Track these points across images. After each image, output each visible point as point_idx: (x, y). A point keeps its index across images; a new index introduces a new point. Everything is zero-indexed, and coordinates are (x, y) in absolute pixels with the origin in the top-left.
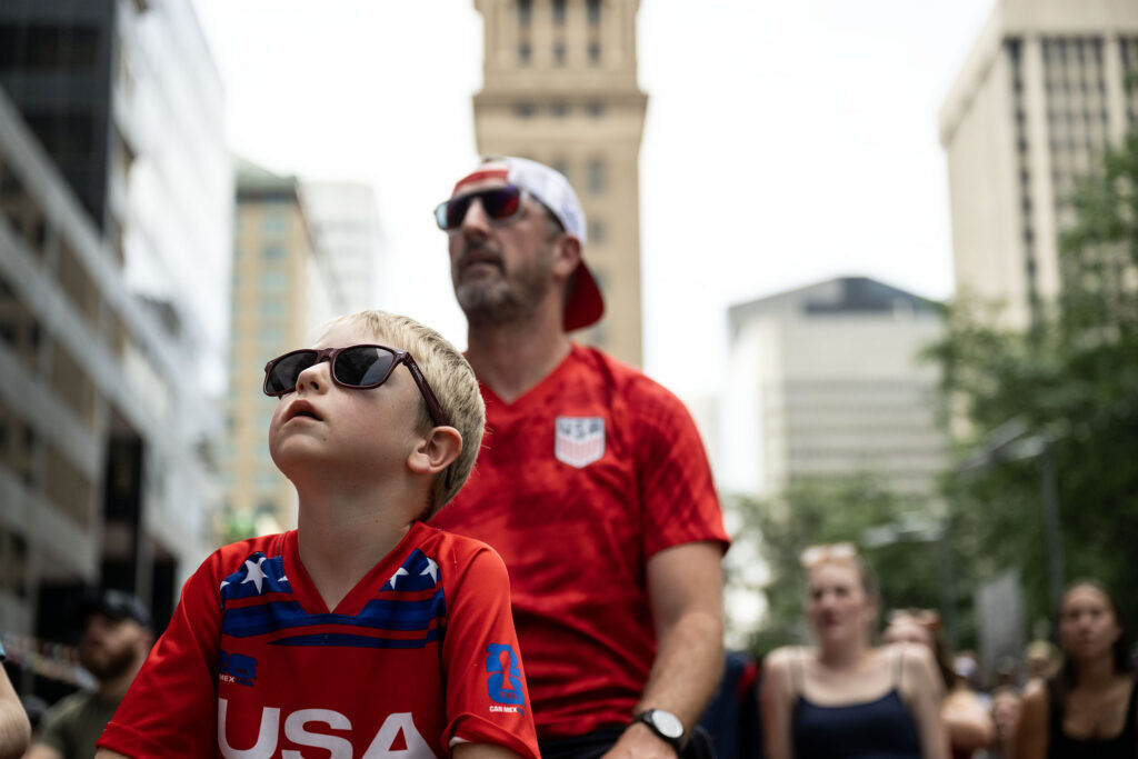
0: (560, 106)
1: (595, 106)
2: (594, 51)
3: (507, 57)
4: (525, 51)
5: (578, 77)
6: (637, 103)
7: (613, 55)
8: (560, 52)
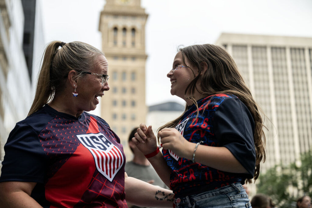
0: (124, 57)
1: (134, 57)
2: (133, 44)
3: (111, 44)
4: (115, 43)
5: (129, 50)
6: (145, 57)
7: (138, 45)
8: (124, 43)
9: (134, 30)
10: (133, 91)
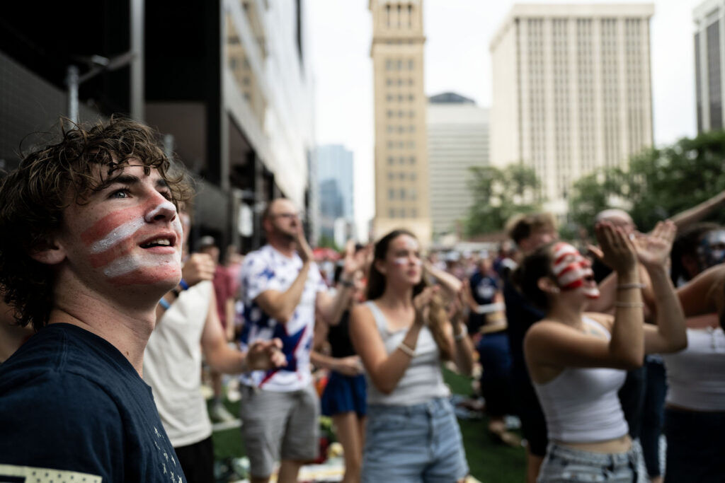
0: (399, 41)
1: (410, 42)
2: (410, 24)
3: (382, 25)
4: (388, 24)
6: (422, 40)
7: (416, 24)
8: (399, 24)
9: (410, 7)
10: (411, 82)
